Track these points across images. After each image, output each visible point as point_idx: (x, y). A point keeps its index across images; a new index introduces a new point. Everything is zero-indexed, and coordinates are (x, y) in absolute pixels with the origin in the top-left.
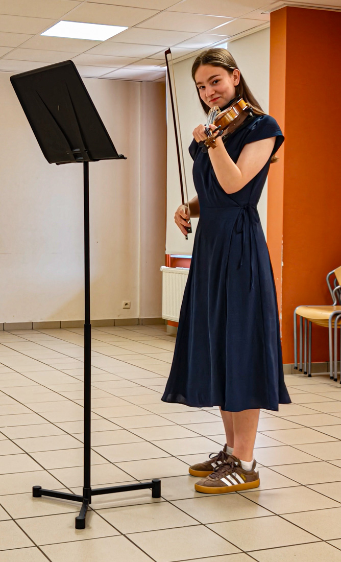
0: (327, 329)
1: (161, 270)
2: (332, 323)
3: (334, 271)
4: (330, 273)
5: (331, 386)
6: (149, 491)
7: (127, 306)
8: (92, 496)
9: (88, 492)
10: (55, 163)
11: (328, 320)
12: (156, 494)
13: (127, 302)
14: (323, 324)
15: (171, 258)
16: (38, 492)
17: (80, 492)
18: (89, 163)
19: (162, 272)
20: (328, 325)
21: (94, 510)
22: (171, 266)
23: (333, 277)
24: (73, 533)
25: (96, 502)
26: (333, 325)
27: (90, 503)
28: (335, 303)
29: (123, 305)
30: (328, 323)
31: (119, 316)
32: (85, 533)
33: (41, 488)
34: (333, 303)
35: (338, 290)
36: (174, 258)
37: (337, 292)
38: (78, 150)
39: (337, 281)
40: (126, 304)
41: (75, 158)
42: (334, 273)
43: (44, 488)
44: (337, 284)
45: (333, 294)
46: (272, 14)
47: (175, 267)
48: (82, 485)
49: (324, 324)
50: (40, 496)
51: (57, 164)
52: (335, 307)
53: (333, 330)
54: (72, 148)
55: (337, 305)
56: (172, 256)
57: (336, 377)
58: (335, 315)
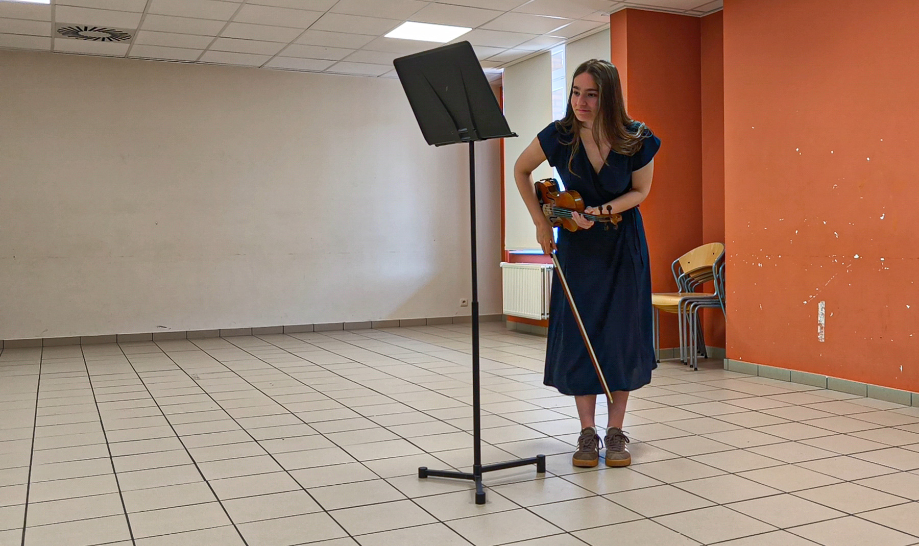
0: (678, 315)
1: (501, 266)
2: (682, 308)
3: (678, 259)
4: (674, 262)
5: (681, 370)
6: (534, 467)
7: (464, 303)
8: (483, 474)
9: (479, 469)
10: (434, 145)
11: (677, 306)
12: (541, 469)
13: (463, 300)
14: (673, 311)
15: (510, 254)
16: (424, 473)
17: (471, 471)
18: (475, 142)
19: (502, 268)
20: (678, 311)
21: (488, 487)
22: (510, 262)
23: (678, 265)
24: (474, 508)
25: (487, 479)
26: (682, 311)
27: (481, 480)
28: (680, 291)
29: (461, 303)
30: (677, 308)
31: (457, 313)
32: (487, 507)
33: (427, 468)
34: (679, 291)
35: (682, 277)
36: (513, 254)
37: (682, 279)
38: (466, 129)
39: (681, 268)
40: (464, 302)
41: (460, 138)
42: (678, 261)
43: (430, 468)
44: (682, 272)
45: (677, 281)
46: (611, 15)
47: (515, 263)
48: (473, 463)
49: (671, 310)
50: (426, 477)
51: (437, 146)
52: (680, 294)
53: (682, 315)
54: (458, 128)
55: (681, 292)
56: (510, 252)
57: (686, 361)
58: (684, 301)
